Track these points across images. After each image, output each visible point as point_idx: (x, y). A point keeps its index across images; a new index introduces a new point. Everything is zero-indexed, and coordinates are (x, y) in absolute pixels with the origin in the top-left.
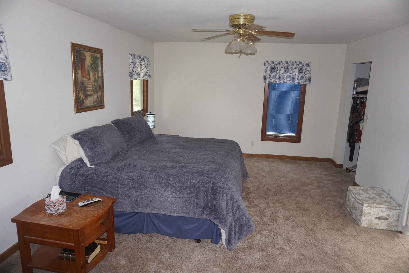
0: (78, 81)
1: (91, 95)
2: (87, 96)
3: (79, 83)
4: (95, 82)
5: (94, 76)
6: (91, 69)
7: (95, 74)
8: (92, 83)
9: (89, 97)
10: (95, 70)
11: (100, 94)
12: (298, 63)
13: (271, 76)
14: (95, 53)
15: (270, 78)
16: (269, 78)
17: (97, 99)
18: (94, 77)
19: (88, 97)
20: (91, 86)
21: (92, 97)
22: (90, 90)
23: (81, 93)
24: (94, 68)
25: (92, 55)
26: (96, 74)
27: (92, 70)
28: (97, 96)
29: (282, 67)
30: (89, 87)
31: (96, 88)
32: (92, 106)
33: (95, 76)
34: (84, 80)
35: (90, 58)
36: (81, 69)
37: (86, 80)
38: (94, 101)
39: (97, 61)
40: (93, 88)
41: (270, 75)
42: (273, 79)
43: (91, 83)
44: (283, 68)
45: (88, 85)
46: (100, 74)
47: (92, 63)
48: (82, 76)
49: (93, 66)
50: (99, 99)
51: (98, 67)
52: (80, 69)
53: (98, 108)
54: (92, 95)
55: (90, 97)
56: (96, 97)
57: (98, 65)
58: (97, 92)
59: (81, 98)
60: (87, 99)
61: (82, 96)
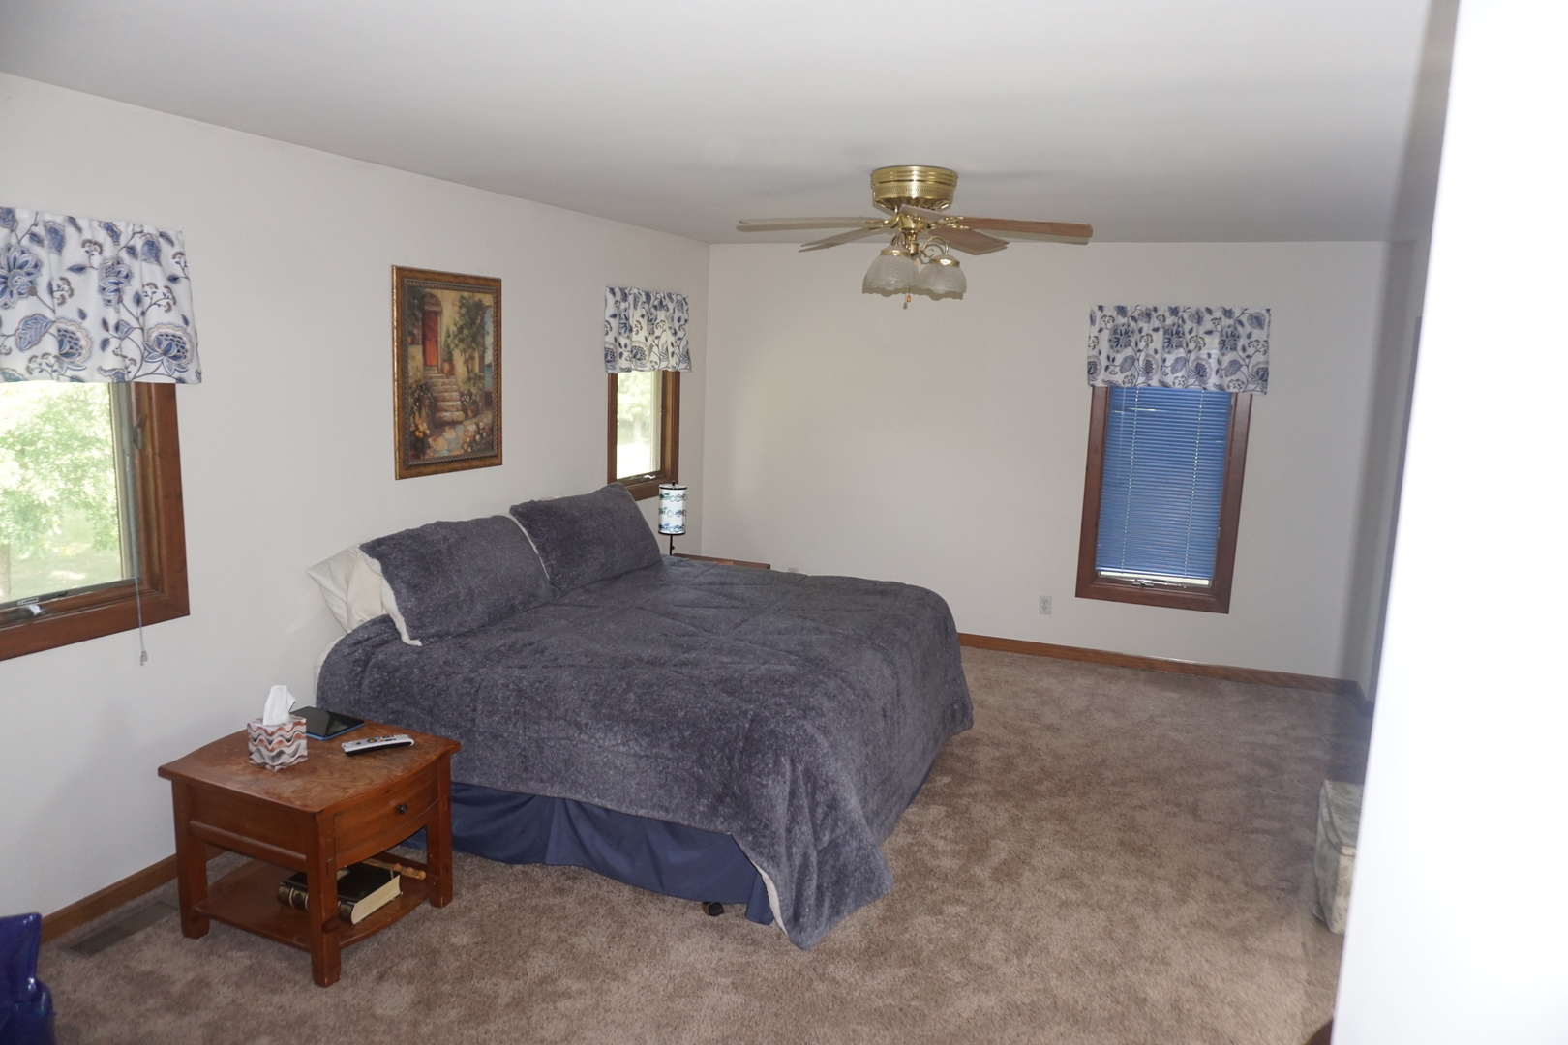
0: (411, 381)
1: (454, 423)
2: (439, 426)
3: (415, 386)
4: (472, 382)
5: (466, 362)
6: (456, 341)
7: (472, 358)
8: (461, 384)
9: (447, 428)
10: (474, 345)
11: (486, 420)
12: (1218, 314)
13: (1114, 360)
14: (473, 292)
15: (1111, 368)
16: (1107, 367)
17: (475, 437)
18: (468, 368)
19: (444, 430)
20: (456, 395)
21: (459, 428)
22: (453, 406)
23: (420, 417)
24: (470, 339)
25: (462, 298)
26: (477, 355)
27: (461, 346)
28: (477, 425)
29: (1156, 330)
30: (448, 398)
31: (475, 401)
32: (457, 456)
33: (473, 364)
34: (431, 378)
35: (457, 308)
36: (424, 344)
37: (439, 378)
38: (465, 442)
39: (479, 318)
40: (462, 402)
41: (1109, 357)
42: (1122, 373)
43: (456, 384)
44: (1161, 331)
45: (447, 391)
46: (489, 358)
47: (461, 323)
48: (425, 363)
49: (466, 331)
50: (485, 435)
51: (483, 336)
52: (418, 344)
53: (477, 463)
54: (460, 423)
55: (452, 431)
56: (472, 428)
57: (483, 329)
58: (477, 414)
59: (417, 433)
60: (440, 435)
61: (423, 426)
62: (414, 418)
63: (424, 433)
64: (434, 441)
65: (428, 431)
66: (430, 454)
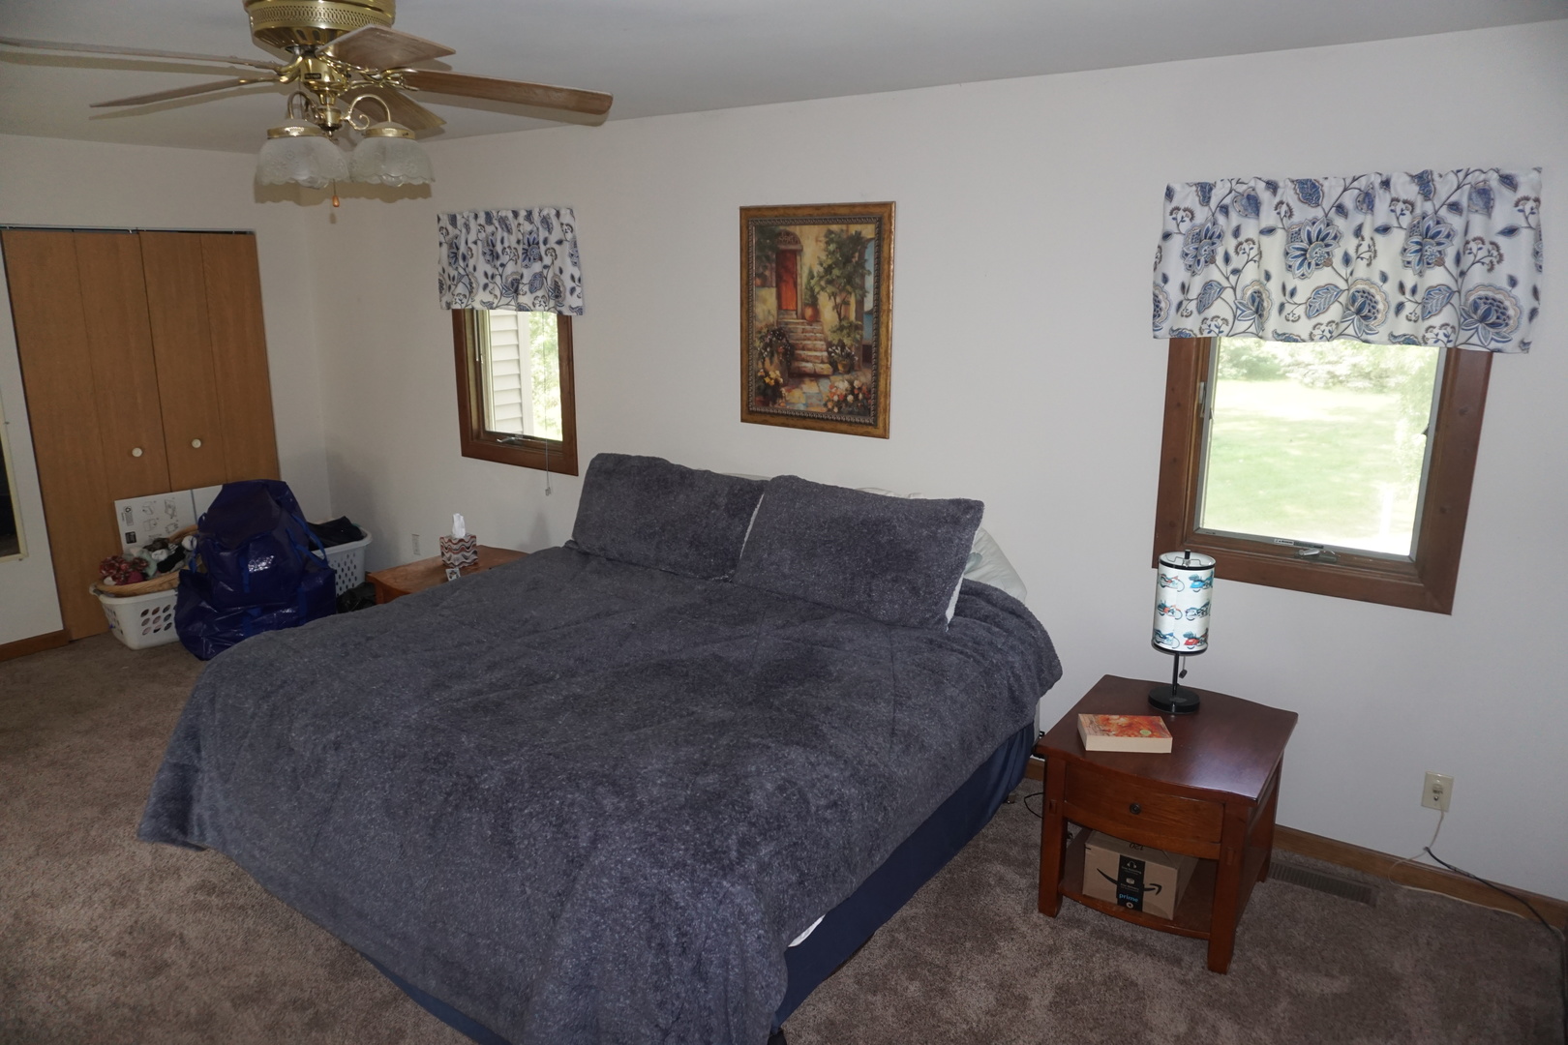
0: (758, 325)
1: (816, 376)
2: (797, 376)
3: (765, 330)
4: (845, 332)
5: (837, 307)
6: (823, 283)
7: (846, 303)
8: (828, 333)
9: (807, 380)
10: (848, 288)
11: (863, 378)
14: (848, 224)
17: (846, 396)
18: (839, 314)
19: (803, 382)
20: (821, 344)
21: (825, 384)
22: (817, 357)
23: (771, 363)
24: (843, 281)
25: (830, 232)
26: (852, 300)
27: (830, 289)
28: (851, 383)
30: (810, 347)
31: (849, 355)
32: (817, 413)
33: (847, 310)
34: (787, 324)
35: (822, 245)
36: (778, 287)
37: (798, 323)
38: (829, 400)
39: (857, 255)
40: (829, 353)
43: (822, 332)
45: (809, 339)
46: (869, 304)
47: (830, 262)
48: (780, 307)
49: (836, 272)
50: (861, 396)
51: (863, 277)
52: (771, 286)
53: (844, 427)
54: (827, 377)
55: (814, 384)
56: (842, 385)
57: (863, 267)
58: (850, 369)
59: (767, 380)
60: (797, 386)
61: (775, 374)
62: (763, 363)
63: (777, 381)
64: (789, 391)
65: (782, 380)
66: (781, 404)
